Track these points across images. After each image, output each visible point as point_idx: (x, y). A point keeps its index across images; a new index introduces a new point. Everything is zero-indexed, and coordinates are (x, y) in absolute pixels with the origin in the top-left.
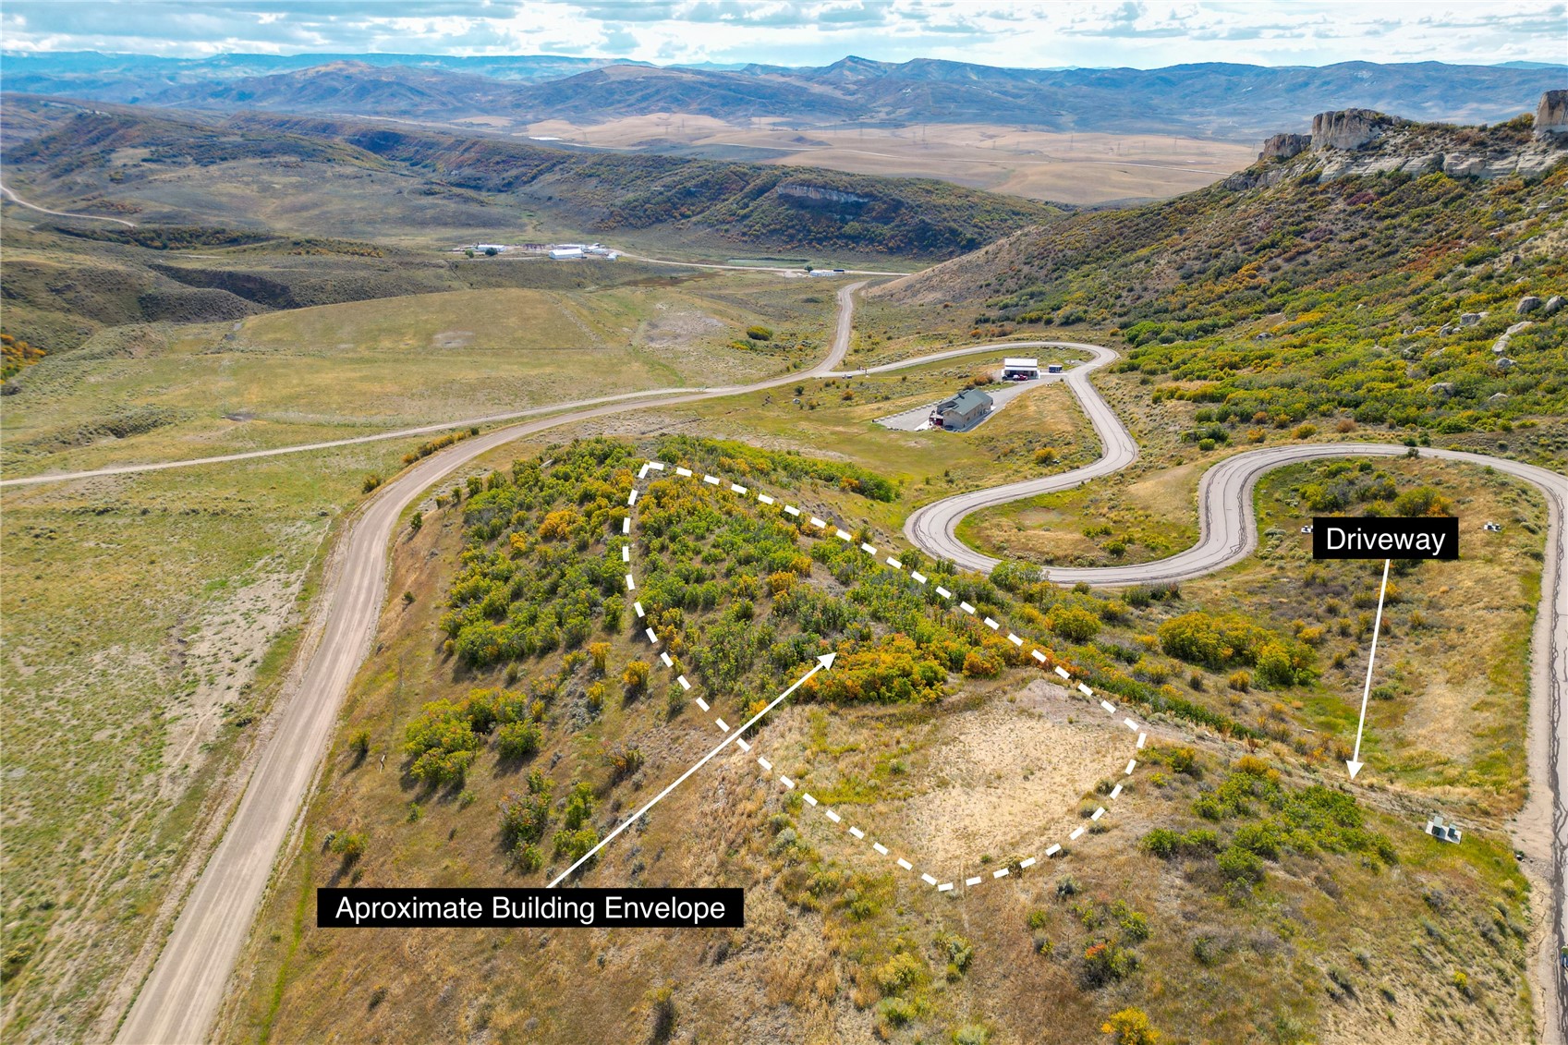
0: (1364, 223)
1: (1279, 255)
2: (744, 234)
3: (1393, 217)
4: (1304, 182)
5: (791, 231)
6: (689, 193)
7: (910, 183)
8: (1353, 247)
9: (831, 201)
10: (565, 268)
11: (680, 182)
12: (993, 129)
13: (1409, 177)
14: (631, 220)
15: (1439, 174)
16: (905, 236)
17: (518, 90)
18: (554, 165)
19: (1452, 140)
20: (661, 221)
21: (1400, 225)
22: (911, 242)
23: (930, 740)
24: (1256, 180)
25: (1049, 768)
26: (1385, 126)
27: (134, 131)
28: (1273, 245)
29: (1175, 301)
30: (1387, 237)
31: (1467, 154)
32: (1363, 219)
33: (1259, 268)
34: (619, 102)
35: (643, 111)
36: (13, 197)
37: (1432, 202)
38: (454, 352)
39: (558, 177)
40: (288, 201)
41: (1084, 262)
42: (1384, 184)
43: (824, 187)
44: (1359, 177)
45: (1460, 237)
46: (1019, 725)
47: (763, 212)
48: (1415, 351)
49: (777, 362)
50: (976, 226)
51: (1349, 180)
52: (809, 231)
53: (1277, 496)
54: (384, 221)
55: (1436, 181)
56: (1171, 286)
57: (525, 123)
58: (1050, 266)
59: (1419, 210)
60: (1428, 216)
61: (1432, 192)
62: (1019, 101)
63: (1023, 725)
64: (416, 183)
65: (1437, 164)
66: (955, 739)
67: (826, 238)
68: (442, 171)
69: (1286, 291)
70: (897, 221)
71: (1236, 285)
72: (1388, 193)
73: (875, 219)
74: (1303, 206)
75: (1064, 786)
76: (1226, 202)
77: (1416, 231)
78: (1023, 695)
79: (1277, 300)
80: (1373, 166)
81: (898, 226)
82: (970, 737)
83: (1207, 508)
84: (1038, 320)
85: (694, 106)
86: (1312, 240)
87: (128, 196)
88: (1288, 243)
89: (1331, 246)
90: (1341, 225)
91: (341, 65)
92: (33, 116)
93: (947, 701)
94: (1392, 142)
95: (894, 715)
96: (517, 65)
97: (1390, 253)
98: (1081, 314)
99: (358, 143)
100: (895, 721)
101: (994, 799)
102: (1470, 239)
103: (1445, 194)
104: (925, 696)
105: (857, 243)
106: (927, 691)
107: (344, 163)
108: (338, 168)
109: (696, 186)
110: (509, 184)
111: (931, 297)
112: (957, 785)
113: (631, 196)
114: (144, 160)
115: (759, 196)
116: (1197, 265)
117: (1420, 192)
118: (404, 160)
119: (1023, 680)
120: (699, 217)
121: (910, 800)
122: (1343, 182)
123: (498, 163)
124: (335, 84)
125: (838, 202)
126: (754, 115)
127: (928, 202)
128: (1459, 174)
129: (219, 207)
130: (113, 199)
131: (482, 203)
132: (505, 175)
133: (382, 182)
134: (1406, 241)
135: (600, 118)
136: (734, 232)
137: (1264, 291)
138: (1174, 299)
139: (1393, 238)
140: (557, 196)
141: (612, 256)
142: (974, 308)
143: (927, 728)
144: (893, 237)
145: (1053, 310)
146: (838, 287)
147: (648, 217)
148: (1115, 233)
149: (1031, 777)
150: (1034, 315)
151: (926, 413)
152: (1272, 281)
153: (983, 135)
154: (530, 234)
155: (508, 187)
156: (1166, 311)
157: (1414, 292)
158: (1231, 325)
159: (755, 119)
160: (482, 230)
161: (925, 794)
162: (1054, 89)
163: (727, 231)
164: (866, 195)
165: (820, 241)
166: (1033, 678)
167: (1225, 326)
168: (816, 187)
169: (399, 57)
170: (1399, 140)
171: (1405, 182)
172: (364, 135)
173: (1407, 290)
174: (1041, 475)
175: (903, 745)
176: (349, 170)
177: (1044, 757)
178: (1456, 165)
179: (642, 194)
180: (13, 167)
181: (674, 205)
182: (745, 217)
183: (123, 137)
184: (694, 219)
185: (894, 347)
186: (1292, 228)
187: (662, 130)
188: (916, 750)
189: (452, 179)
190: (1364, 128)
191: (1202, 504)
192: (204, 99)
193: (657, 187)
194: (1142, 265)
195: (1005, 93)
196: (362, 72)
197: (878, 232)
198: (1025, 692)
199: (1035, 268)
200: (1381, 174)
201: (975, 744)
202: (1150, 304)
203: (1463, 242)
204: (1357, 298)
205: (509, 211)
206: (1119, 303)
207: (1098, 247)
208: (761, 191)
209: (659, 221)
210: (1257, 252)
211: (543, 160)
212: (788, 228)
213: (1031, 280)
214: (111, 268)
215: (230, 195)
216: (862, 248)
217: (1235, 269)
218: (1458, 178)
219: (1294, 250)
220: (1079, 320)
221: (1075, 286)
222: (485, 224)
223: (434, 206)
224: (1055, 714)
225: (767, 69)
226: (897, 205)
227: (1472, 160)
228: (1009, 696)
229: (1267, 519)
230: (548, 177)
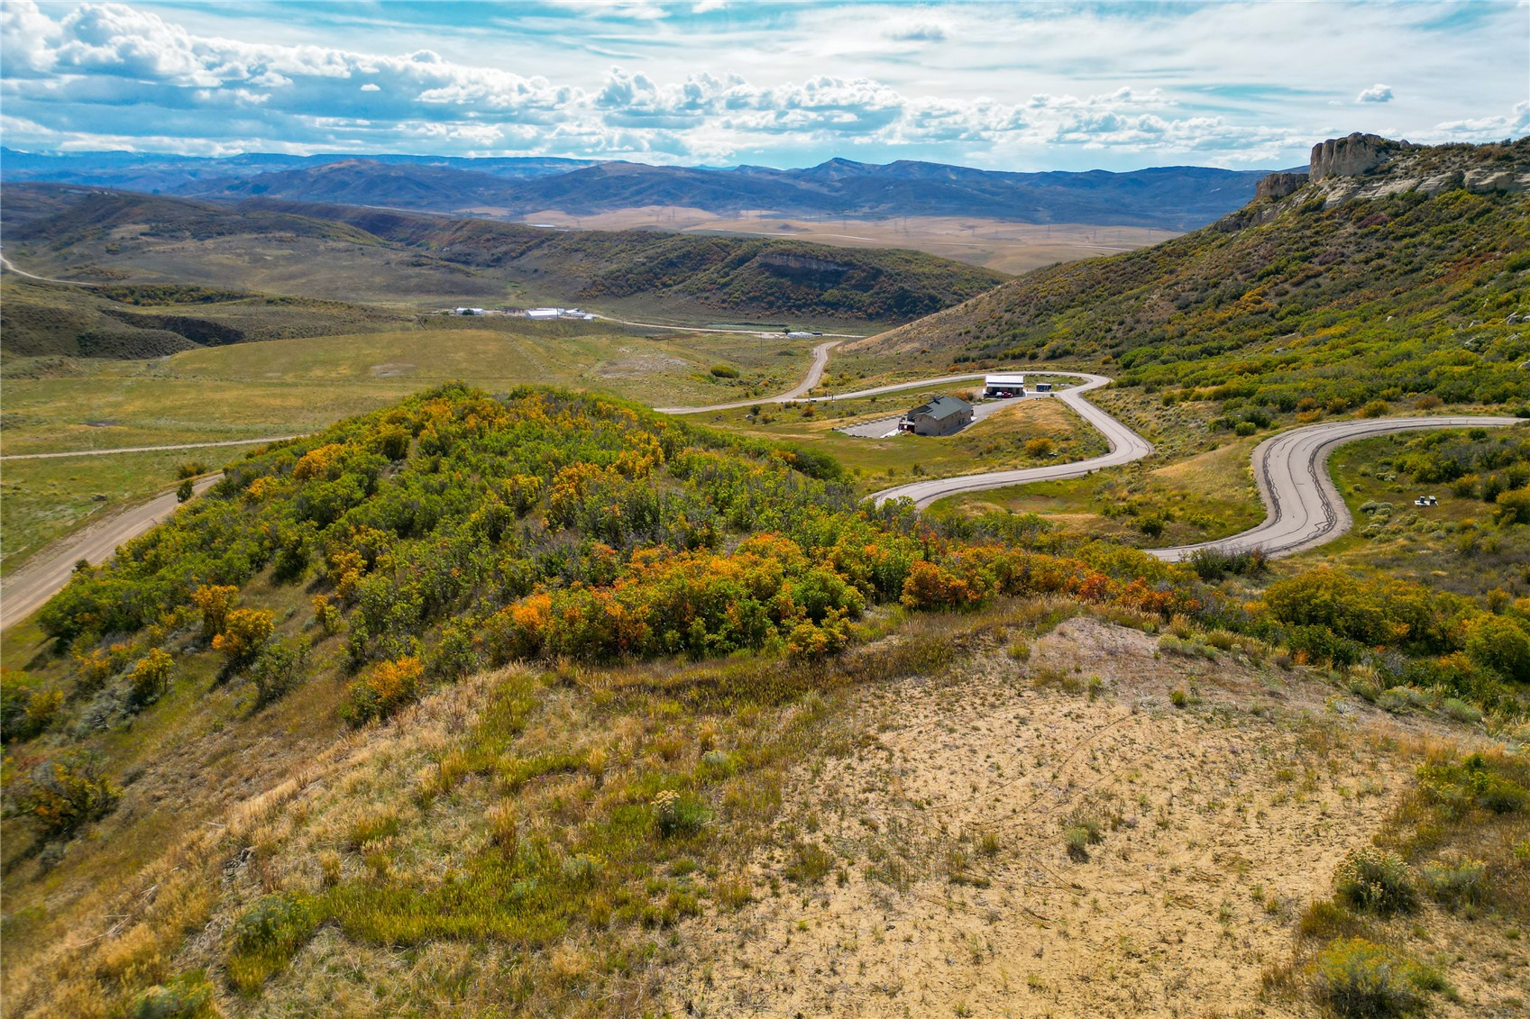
0: (1379, 244)
1: (1286, 280)
2: (724, 301)
3: (1412, 236)
4: (1306, 210)
5: (772, 298)
6: (671, 264)
7: (890, 253)
8: (1368, 268)
9: (811, 270)
10: (538, 326)
11: (662, 254)
12: (971, 221)
13: (1426, 197)
14: (613, 289)
15: (1458, 191)
16: (884, 303)
17: (518, 184)
18: (543, 242)
19: (1471, 157)
20: (643, 290)
21: (1422, 244)
22: (890, 308)
23: (795, 746)
24: (1249, 220)
25: (1146, 823)
26: (1393, 152)
27: (137, 210)
28: (1278, 271)
29: (1171, 330)
30: (1408, 256)
31: (1491, 169)
32: (1377, 240)
33: (1264, 294)
34: (615, 195)
35: (637, 204)
36: (10, 266)
37: (1454, 219)
38: (389, 379)
39: (546, 252)
40: (276, 272)
41: (1068, 307)
42: (1397, 206)
43: (803, 256)
44: (1369, 201)
45: (1494, 249)
46: (1041, 708)
47: (744, 280)
48: (1479, 342)
49: (739, 390)
50: (955, 293)
51: (1357, 204)
52: (789, 298)
53: (1362, 469)
54: (368, 289)
55: (1457, 198)
56: (1166, 317)
57: (522, 213)
58: (1032, 311)
59: (1441, 228)
60: (1452, 233)
61: (1454, 209)
62: (996, 198)
63: (1052, 710)
64: (405, 255)
65: (1457, 181)
66: (865, 741)
67: (805, 305)
68: (436, 246)
69: (1298, 314)
70: (876, 289)
71: (1239, 311)
72: (1403, 214)
73: (855, 287)
74: (1308, 233)
75: (1213, 881)
76: (1218, 242)
77: (1440, 248)
78: (1046, 647)
79: (1290, 321)
80: (1383, 190)
81: (878, 293)
82: (908, 735)
83: (1269, 483)
84: (1022, 355)
85: (685, 200)
86: (1321, 264)
87: (119, 265)
88: (1294, 268)
89: (1344, 268)
90: (1352, 248)
91: (353, 163)
92: (51, 201)
93: (854, 654)
94: (1402, 165)
95: (711, 683)
96: (521, 165)
97: (1413, 271)
98: (1068, 347)
99: (358, 224)
100: (711, 697)
101: (974, 925)
102: (1506, 250)
103: (1469, 209)
104: (800, 640)
105: (836, 310)
106: (806, 627)
107: (338, 239)
108: (331, 244)
109: (678, 257)
110: (498, 260)
111: (908, 347)
112: (855, 874)
113: (614, 267)
114: (143, 234)
115: (739, 265)
116: (1194, 296)
117: (1440, 210)
118: (401, 241)
119: (1045, 617)
120: (680, 286)
121: (685, 927)
122: (1350, 208)
123: (488, 240)
124: (347, 178)
125: (817, 270)
126: (742, 208)
127: (907, 271)
128: (1485, 189)
129: (208, 275)
130: (103, 267)
131: (468, 274)
132: (494, 251)
133: (372, 255)
134: (1430, 258)
135: (595, 210)
136: (713, 300)
137: (1272, 315)
138: (1170, 328)
139: (1415, 256)
140: (542, 268)
141: (589, 317)
142: (955, 350)
143: (791, 712)
144: (872, 304)
145: (1038, 346)
146: (814, 345)
147: (630, 286)
148: (1100, 278)
149: (1094, 851)
150: (1017, 351)
151: (896, 422)
152: (1281, 305)
153: (963, 225)
154: (512, 301)
155: (497, 261)
156: (1162, 339)
157: (1453, 298)
158: (1239, 347)
159: (743, 212)
160: (465, 298)
161: (742, 902)
162: (1030, 188)
163: (707, 298)
164: (846, 264)
165: (799, 308)
166: (1067, 614)
167: (1231, 349)
168: (796, 256)
169: (411, 157)
170: (1410, 162)
171: (1420, 202)
172: (364, 218)
173: (1445, 299)
174: (1034, 466)
175: (717, 755)
176: (342, 245)
177: (1123, 789)
178: (1479, 180)
179: (626, 265)
180: (18, 243)
181: (656, 274)
182: (725, 285)
183: (127, 215)
184: (675, 288)
185: (865, 382)
186: (1297, 254)
187: (654, 219)
188: (748, 768)
189: (443, 255)
190: (1370, 153)
191: (1260, 478)
192: (222, 192)
193: (640, 259)
194: (1132, 302)
195: (983, 191)
196: (372, 169)
197: (857, 298)
198: (1051, 639)
199: (1017, 314)
200: (1393, 196)
201: (919, 753)
202: (1144, 334)
203: (1498, 254)
204: (1383, 312)
205: (495, 282)
206: (1109, 335)
207: (1083, 292)
208: (742, 261)
209: (640, 289)
210: (1260, 279)
211: (532, 238)
212: (768, 295)
213: (1011, 324)
214: (52, 306)
215: (221, 265)
216: (841, 314)
217: (1237, 297)
218: (1483, 194)
219: (1302, 275)
220: (1067, 353)
221: (1059, 326)
222: (467, 292)
223: (418, 275)
224: (1132, 684)
225: (757, 169)
226: (878, 272)
227: (1497, 175)
228: (1011, 647)
229: (1356, 494)
230: (537, 253)
